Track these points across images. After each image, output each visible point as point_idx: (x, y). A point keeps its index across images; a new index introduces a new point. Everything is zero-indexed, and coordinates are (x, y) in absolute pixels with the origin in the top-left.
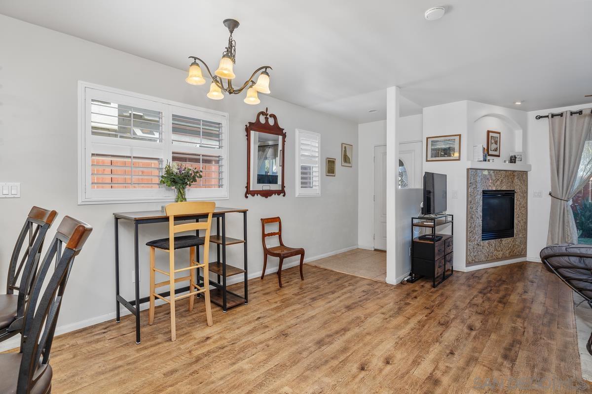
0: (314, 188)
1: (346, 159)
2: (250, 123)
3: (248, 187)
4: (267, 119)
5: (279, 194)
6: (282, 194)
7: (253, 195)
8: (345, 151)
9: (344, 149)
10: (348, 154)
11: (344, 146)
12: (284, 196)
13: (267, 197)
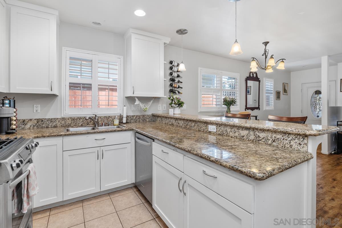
0: (270, 106)
1: (285, 91)
2: (247, 77)
3: (246, 106)
4: (253, 74)
5: (257, 109)
6: (258, 109)
7: (248, 110)
8: (285, 87)
9: (284, 86)
10: (286, 88)
11: (284, 84)
12: (259, 110)
13: (253, 110)
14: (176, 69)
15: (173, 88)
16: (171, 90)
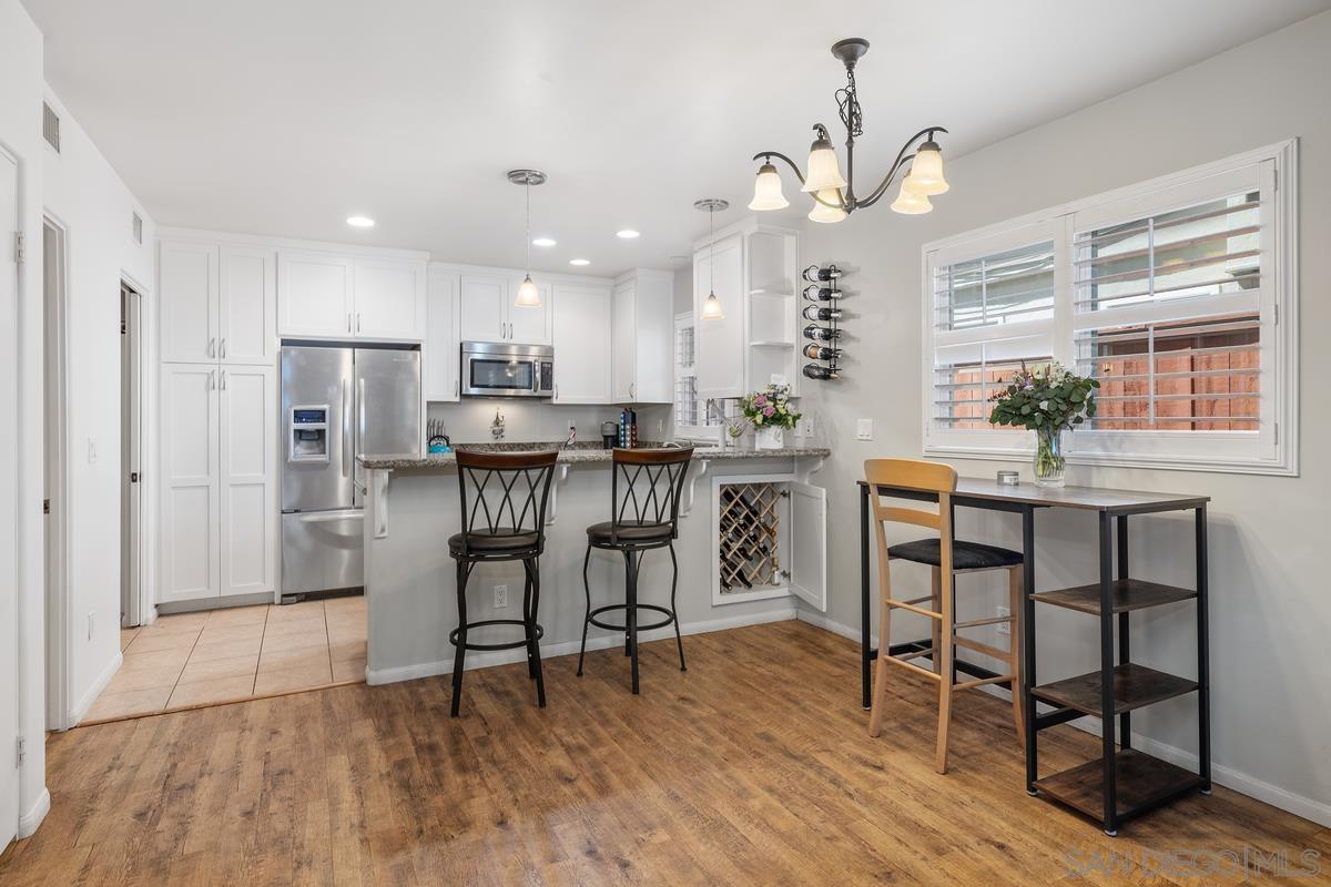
14: (814, 293)
15: (809, 361)
16: (808, 372)
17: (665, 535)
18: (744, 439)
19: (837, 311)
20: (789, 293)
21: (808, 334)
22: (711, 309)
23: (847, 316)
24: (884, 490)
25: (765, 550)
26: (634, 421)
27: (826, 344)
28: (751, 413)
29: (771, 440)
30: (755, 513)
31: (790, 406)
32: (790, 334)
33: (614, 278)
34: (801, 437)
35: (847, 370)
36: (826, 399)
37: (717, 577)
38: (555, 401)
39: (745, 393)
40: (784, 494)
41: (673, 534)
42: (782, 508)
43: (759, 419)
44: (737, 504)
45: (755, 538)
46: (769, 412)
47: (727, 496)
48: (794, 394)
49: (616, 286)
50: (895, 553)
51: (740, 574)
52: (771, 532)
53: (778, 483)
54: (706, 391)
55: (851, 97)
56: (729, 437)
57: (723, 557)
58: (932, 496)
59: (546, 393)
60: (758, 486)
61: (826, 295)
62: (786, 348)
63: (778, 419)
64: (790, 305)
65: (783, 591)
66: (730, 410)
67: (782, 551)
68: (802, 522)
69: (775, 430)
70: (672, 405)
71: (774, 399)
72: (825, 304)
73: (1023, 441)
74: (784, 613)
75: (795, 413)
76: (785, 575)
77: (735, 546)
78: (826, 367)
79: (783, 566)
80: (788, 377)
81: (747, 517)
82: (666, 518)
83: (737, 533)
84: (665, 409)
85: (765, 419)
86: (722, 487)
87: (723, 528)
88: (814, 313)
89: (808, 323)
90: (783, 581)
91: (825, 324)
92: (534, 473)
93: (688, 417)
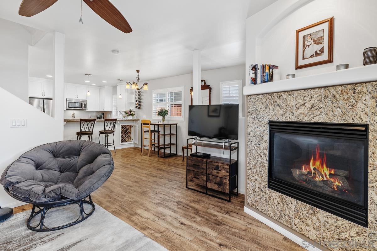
2: (192, 88)
14: (137, 95)
15: (136, 106)
16: (136, 107)
17: (112, 132)
18: (126, 118)
19: (141, 98)
20: (133, 94)
21: (136, 101)
22: (120, 97)
23: (142, 99)
24: (143, 124)
25: (129, 136)
26: (104, 115)
27: (139, 103)
28: (126, 114)
29: (130, 118)
30: (127, 130)
31: (133, 113)
32: (134, 101)
33: (100, 87)
34: (135, 117)
35: (142, 107)
36: (139, 111)
37: (121, 140)
38: (87, 111)
39: (126, 110)
40: (132, 127)
41: (114, 132)
42: (132, 129)
43: (128, 114)
44: (124, 128)
45: (127, 134)
46: (130, 113)
47: (122, 127)
48: (134, 111)
49: (100, 88)
50: (145, 132)
51: (125, 140)
52: (130, 133)
53: (132, 125)
54: (119, 110)
55: (138, 77)
56: (123, 118)
57: (122, 137)
58: (148, 124)
59: (85, 109)
60: (128, 125)
61: (139, 95)
62: (133, 103)
63: (131, 115)
64: (134, 96)
65: (132, 142)
66: (124, 113)
67: (132, 136)
68: (135, 131)
69: (130, 116)
70: (112, 112)
71: (130, 111)
72: (139, 97)
73: (161, 118)
74: (132, 146)
75: (134, 114)
76: (132, 140)
77: (124, 136)
78: (139, 107)
79: (132, 139)
80: (133, 108)
81: (126, 131)
82: (113, 129)
83: (124, 133)
84: (111, 112)
85: (129, 114)
86: (122, 125)
87: (122, 132)
88: (137, 98)
89: (136, 100)
90: (132, 141)
91: (139, 100)
92: (92, 122)
93: (115, 114)
